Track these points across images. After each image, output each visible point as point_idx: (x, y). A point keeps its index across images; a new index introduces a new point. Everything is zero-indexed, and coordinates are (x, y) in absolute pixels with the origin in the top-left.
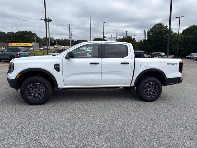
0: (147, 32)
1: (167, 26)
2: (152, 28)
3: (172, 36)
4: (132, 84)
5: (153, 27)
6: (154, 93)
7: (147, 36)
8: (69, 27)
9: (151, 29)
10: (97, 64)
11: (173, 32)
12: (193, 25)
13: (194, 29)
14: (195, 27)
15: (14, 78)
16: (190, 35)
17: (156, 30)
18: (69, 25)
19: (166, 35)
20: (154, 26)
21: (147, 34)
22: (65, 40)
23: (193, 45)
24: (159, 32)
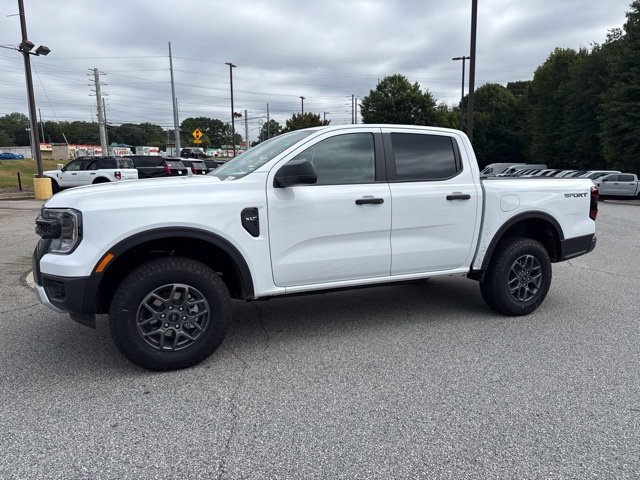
0: (359, 102)
1: (417, 83)
2: (374, 89)
3: (434, 116)
4: (475, 264)
5: (379, 88)
6: (532, 286)
7: (363, 114)
8: (93, 78)
9: (372, 92)
10: (379, 202)
11: (434, 104)
12: (488, 85)
13: (491, 96)
14: (494, 89)
15: (86, 272)
16: (482, 112)
17: (387, 95)
18: (95, 70)
19: (416, 111)
20: (382, 82)
21: (362, 107)
22: (76, 124)
23: (492, 142)
24: (398, 103)
